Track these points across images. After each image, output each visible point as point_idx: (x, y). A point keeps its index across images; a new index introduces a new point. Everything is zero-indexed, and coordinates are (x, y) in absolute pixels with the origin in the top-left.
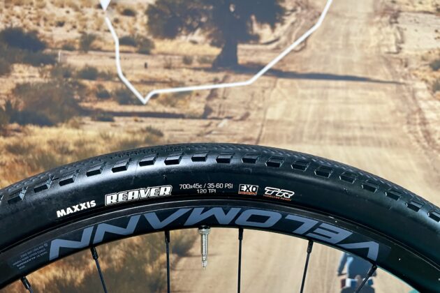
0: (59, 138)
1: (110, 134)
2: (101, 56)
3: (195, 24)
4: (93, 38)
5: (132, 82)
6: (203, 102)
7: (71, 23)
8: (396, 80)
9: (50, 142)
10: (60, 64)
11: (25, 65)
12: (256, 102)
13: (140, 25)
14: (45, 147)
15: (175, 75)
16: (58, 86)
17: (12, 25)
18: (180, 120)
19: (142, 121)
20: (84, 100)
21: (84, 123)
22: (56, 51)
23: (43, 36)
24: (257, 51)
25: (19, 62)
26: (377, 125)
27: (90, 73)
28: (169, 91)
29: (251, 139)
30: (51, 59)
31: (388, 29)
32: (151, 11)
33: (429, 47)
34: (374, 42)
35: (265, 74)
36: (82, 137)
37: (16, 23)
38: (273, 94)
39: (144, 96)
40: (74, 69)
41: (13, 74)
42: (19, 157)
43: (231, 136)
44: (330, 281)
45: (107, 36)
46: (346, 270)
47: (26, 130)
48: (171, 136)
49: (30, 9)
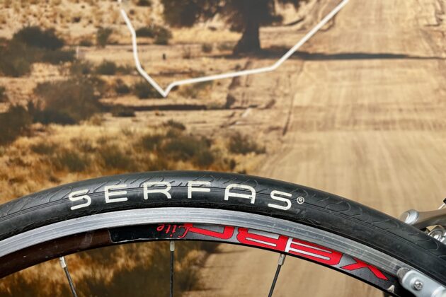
0: (81, 135)
1: (132, 129)
2: (118, 50)
3: (214, 10)
4: (109, 31)
5: (151, 75)
6: (226, 91)
7: (87, 17)
8: (438, 55)
9: (73, 141)
10: (79, 61)
11: (44, 65)
12: (281, 88)
13: (155, 14)
14: (69, 146)
15: (195, 65)
16: (78, 83)
17: (29, 23)
18: (202, 112)
19: (163, 115)
20: (104, 96)
21: (105, 120)
22: (73, 48)
23: (61, 34)
24: (280, 33)
25: (38, 61)
26: (418, 107)
27: (109, 68)
28: (189, 81)
29: (277, 128)
30: (69, 56)
34: (411, 14)
35: (290, 58)
36: (104, 134)
37: (33, 22)
38: (300, 79)
39: (164, 89)
40: (92, 65)
41: (33, 74)
42: (44, 157)
43: (256, 126)
45: (123, 29)
47: (49, 130)
48: (194, 129)
49: (46, 7)
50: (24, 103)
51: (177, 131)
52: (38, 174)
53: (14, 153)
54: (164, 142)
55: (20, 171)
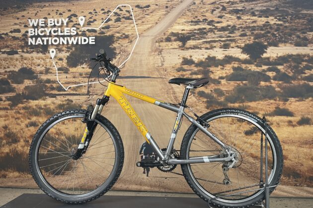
0: (39, 104)
1: (55, 102)
2: (52, 75)
3: (83, 61)
4: (49, 69)
5: (62, 83)
6: (87, 89)
7: (42, 64)
8: (161, 77)
9: (36, 105)
10: (39, 79)
11: (28, 80)
13: (64, 63)
14: (35, 107)
15: (77, 80)
16: (38, 86)
18: (79, 96)
19: (65, 97)
20: (46, 91)
21: (46, 99)
22: (37, 74)
23: (34, 70)
25: (26, 79)
27: (48, 81)
28: (75, 86)
30: (36, 77)
31: (158, 57)
32: (68, 58)
33: (176, 62)
34: (152, 63)
36: (46, 103)
37: (25, 66)
39: (66, 88)
40: (43, 80)
41: (24, 83)
42: (26, 111)
44: (136, 156)
45: (54, 68)
46: (143, 152)
47: (28, 102)
48: (76, 102)
49: (29, 61)
50: (21, 92)
51: (70, 102)
52: (24, 117)
53: (17, 109)
54: (66, 106)
55: (19, 115)
